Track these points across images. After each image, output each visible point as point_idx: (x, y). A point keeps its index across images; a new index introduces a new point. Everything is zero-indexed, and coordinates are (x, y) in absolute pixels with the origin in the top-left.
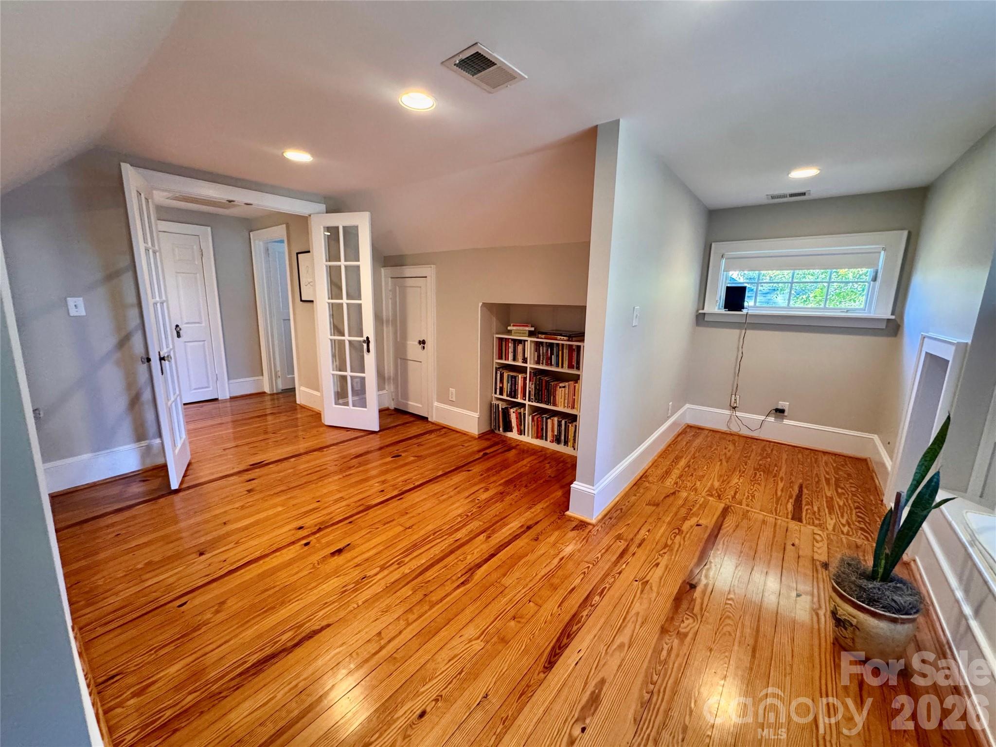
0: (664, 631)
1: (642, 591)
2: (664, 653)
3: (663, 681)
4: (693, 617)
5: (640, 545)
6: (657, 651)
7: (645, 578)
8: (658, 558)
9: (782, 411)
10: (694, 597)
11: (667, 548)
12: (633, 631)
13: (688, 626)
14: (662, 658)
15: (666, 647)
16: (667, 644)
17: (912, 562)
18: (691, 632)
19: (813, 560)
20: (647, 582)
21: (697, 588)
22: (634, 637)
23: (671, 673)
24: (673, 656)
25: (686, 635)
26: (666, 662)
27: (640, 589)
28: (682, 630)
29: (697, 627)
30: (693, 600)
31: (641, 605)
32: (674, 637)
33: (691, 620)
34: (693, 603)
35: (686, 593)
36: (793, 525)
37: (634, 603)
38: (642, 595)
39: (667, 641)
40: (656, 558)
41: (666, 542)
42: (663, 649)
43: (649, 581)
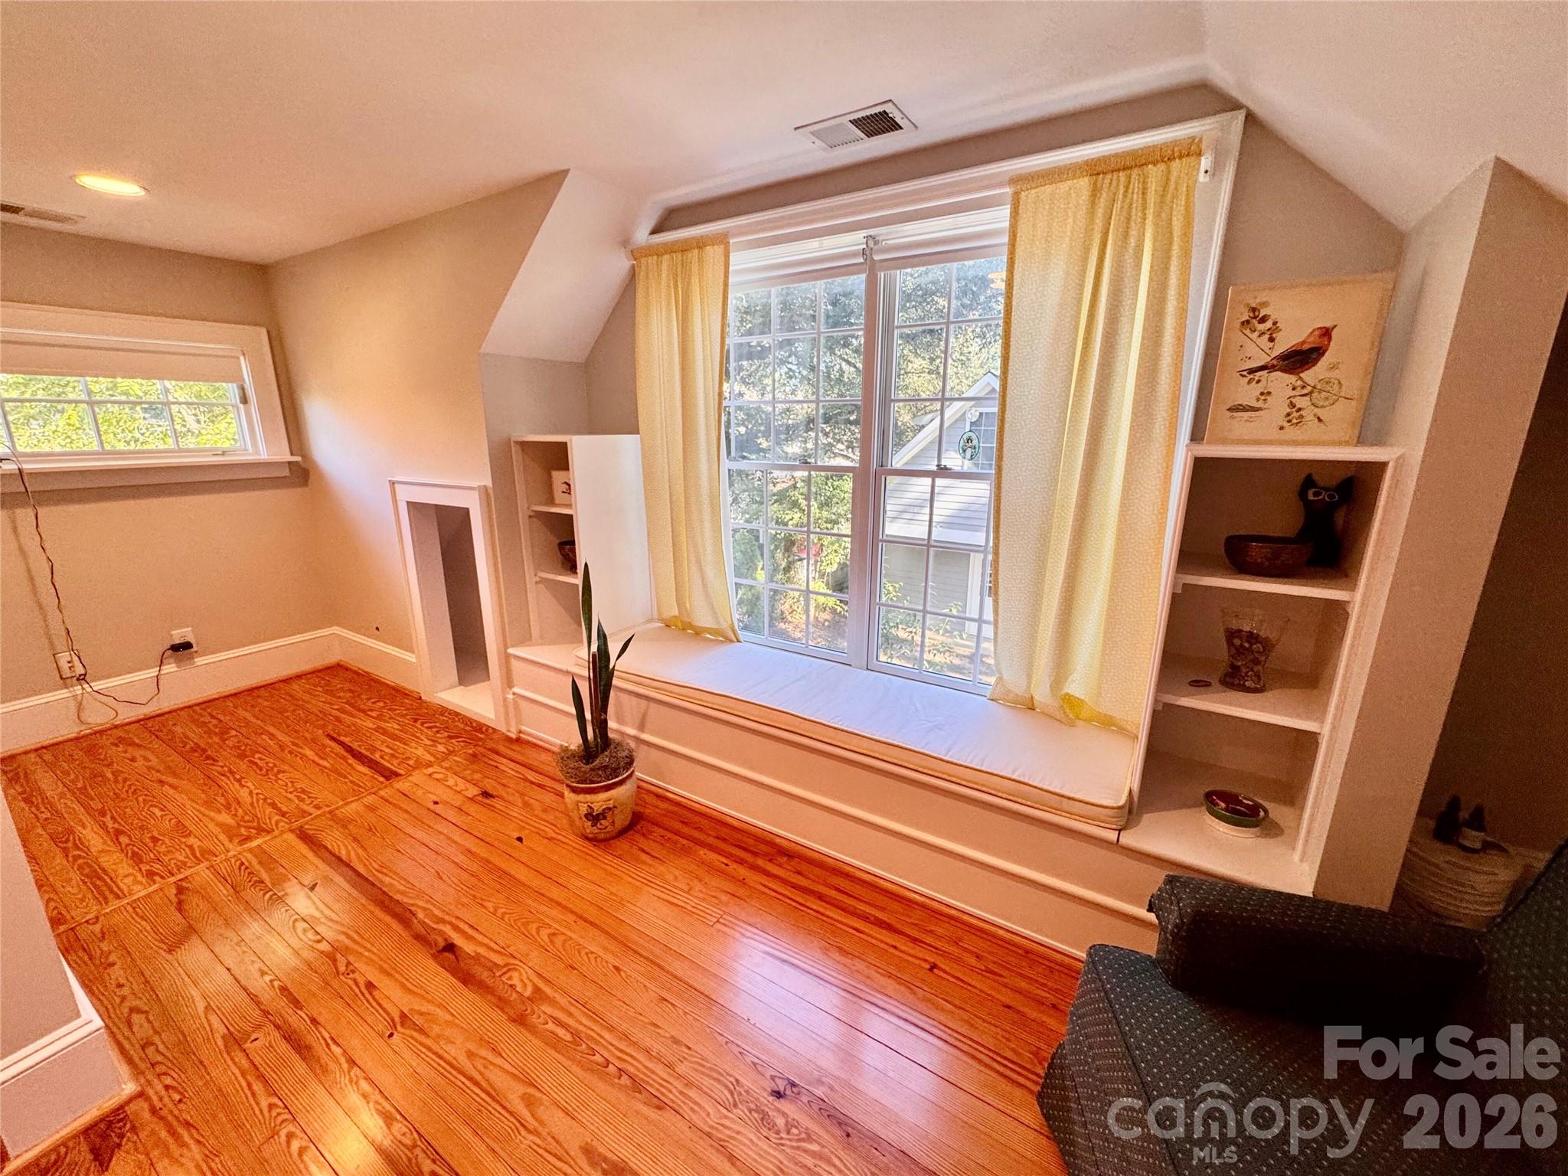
0: (520, 1020)
1: (421, 1031)
2: (561, 1032)
3: (605, 1047)
4: (509, 970)
5: (296, 1003)
6: (554, 1042)
7: (393, 1020)
8: (355, 981)
9: (187, 646)
10: (473, 954)
11: (339, 956)
12: (507, 1072)
13: (522, 981)
14: (568, 1037)
15: (551, 1026)
16: (547, 1023)
17: (521, 735)
18: (535, 981)
19: (471, 799)
20: (403, 1016)
21: (455, 942)
22: (516, 1072)
23: (595, 1032)
24: (571, 1022)
25: (537, 990)
26: (576, 1035)
27: (415, 1034)
28: (528, 993)
29: (530, 971)
30: (477, 958)
31: (453, 1043)
32: (536, 1009)
33: (515, 974)
34: (482, 960)
35: (458, 961)
36: (401, 785)
37: (441, 1052)
38: (432, 1034)
39: (541, 1020)
40: (351, 982)
41: (322, 952)
42: (552, 1033)
43: (402, 1012)
